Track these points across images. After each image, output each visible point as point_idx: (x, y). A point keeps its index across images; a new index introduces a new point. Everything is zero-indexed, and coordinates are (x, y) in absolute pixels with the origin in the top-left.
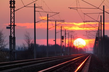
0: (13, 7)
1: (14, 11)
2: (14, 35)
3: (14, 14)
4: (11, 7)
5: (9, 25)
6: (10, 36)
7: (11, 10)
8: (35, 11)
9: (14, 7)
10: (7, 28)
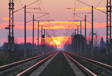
0: (11, 9)
1: (13, 12)
2: (13, 35)
3: (13, 15)
4: (10, 9)
5: (8, 26)
6: (9, 36)
7: (10, 11)
8: (25, 12)
9: (13, 9)
10: (6, 28)
